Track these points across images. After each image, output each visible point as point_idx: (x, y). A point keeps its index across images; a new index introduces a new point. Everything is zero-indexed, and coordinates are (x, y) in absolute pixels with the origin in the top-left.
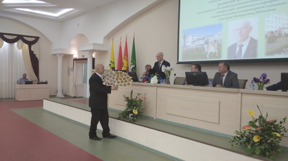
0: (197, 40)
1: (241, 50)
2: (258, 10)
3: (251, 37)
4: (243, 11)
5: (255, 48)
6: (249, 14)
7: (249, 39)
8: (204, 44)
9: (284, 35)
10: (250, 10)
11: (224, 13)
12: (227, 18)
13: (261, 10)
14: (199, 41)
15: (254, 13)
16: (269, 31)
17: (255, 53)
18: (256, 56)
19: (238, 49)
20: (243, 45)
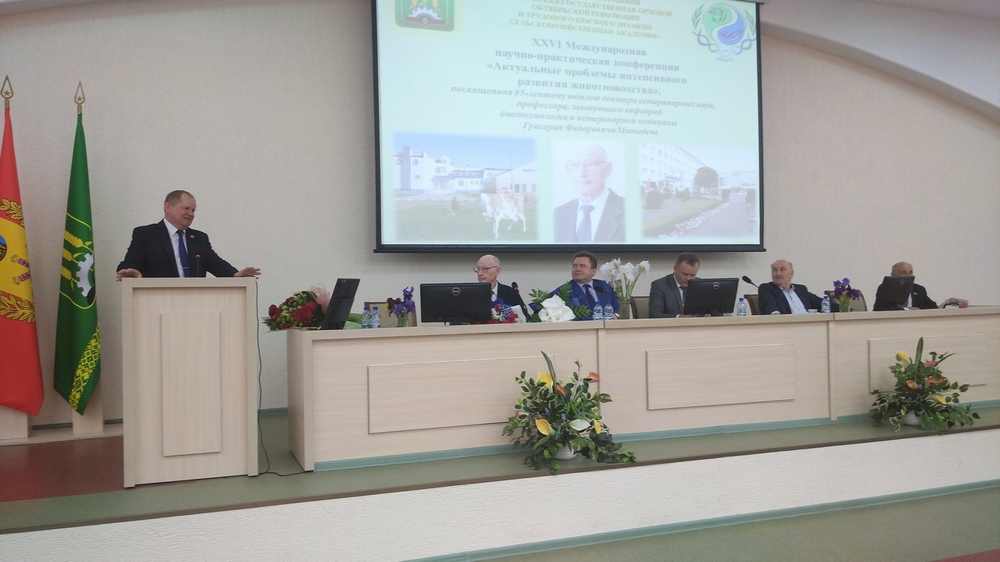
0: (452, 176)
1: (587, 220)
2: (622, 125)
3: (609, 189)
4: (589, 119)
5: (620, 217)
6: (603, 130)
7: (605, 194)
8: (482, 191)
9: (674, 193)
10: (604, 120)
11: (539, 111)
12: (548, 128)
13: (629, 126)
14: (461, 179)
15: (613, 130)
16: (647, 180)
17: (621, 230)
18: (623, 237)
19: (580, 216)
20: (592, 208)
